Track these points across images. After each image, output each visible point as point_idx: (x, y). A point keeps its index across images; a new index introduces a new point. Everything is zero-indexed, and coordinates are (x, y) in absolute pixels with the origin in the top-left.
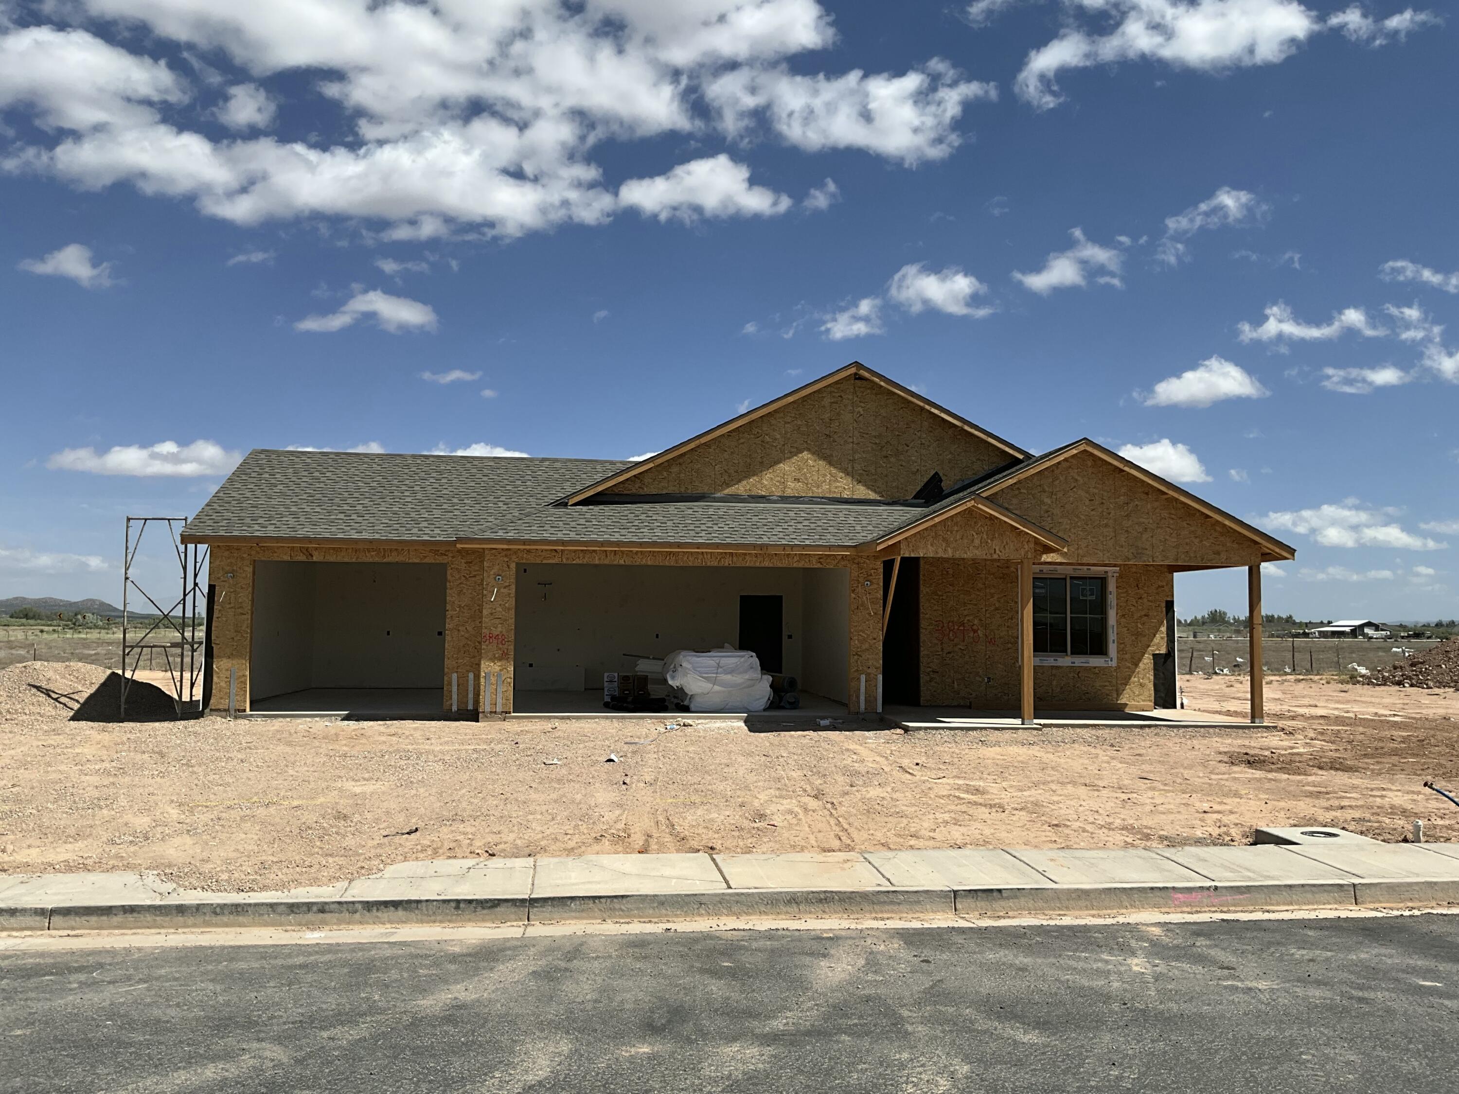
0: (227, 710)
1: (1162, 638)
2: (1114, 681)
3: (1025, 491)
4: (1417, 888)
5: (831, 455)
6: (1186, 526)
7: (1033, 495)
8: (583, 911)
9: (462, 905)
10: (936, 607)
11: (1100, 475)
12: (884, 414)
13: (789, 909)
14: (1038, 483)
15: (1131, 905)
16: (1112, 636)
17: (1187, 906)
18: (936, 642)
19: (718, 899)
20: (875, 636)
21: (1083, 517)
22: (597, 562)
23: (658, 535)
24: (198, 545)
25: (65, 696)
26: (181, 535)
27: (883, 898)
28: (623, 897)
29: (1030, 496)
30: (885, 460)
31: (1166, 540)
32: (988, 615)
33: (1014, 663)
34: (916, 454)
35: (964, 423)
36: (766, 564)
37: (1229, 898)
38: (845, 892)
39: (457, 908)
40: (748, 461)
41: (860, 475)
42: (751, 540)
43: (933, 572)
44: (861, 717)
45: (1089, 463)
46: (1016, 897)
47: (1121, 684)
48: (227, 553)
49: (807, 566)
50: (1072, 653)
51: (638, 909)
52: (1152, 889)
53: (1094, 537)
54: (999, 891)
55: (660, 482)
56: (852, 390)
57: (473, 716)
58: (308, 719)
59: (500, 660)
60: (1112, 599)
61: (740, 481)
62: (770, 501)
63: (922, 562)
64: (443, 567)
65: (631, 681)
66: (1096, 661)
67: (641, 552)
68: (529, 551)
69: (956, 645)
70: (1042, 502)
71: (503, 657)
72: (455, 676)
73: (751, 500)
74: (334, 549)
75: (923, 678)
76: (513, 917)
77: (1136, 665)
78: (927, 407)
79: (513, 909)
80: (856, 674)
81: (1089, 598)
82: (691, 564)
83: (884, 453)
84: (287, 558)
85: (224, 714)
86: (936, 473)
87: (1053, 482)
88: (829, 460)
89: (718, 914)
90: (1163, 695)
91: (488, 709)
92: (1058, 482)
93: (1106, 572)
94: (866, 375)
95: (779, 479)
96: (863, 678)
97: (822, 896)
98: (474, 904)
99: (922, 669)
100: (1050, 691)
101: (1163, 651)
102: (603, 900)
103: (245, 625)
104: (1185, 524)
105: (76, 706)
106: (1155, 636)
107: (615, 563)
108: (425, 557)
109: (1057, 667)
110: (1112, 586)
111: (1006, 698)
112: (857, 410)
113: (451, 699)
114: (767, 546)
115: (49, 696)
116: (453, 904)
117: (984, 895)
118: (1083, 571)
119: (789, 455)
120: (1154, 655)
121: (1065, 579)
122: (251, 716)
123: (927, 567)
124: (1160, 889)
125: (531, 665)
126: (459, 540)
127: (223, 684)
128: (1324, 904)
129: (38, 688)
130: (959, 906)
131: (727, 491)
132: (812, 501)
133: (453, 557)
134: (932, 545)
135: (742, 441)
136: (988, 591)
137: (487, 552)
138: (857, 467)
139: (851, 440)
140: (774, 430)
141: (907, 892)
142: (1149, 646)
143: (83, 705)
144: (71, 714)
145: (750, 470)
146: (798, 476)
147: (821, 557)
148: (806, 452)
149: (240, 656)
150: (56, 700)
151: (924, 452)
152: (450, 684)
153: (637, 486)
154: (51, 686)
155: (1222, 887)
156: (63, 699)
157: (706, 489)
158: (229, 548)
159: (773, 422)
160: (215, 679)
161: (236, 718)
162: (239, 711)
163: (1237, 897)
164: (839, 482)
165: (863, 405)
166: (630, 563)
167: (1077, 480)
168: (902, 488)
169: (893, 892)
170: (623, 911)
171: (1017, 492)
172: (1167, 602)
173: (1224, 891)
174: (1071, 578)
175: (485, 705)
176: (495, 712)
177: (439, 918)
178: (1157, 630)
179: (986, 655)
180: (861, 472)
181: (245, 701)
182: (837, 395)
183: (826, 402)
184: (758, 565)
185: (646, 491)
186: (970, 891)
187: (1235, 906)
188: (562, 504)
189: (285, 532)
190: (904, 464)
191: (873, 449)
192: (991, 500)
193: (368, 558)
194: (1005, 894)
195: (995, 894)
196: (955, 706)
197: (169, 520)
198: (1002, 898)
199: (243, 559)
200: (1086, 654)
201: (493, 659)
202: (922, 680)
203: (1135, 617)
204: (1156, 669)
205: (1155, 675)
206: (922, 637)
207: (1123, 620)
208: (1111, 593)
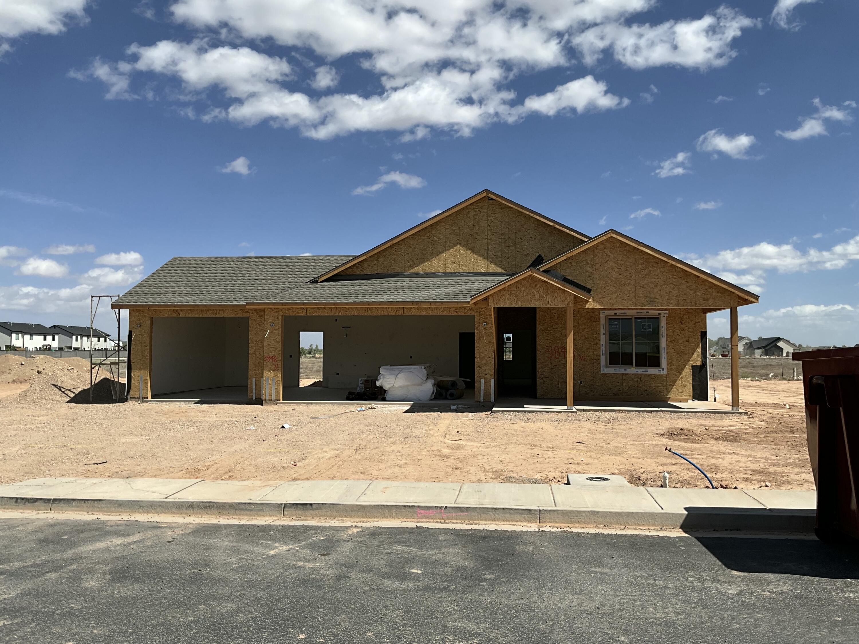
0: (139, 398)
1: (698, 356)
2: (665, 383)
3: (575, 264)
4: (583, 515)
5: (474, 247)
6: (684, 283)
7: (580, 267)
8: (78, 507)
9: (19, 501)
10: (547, 338)
11: (625, 252)
12: (507, 221)
13: (188, 511)
14: (584, 259)
15: (390, 516)
16: (663, 354)
17: (426, 518)
18: (546, 359)
19: (150, 504)
20: (490, 356)
21: (613, 279)
22: (326, 314)
23: (361, 298)
24: (121, 310)
25: (69, 390)
26: (112, 304)
27: (243, 507)
28: (100, 500)
29: (578, 267)
30: (507, 248)
31: (670, 292)
32: (580, 342)
33: (598, 372)
34: (527, 244)
35: (555, 223)
36: (424, 313)
37: (454, 514)
38: (221, 503)
39: (16, 502)
40: (424, 252)
41: (492, 258)
42: (412, 299)
43: (545, 316)
44: (482, 404)
45: (618, 245)
46: (321, 509)
47: (670, 385)
48: (137, 314)
49: (448, 314)
50: (636, 366)
51: (108, 507)
52: (405, 506)
53: (621, 292)
54: (311, 504)
55: (373, 267)
56: (487, 207)
57: (259, 402)
58: (178, 403)
59: (274, 370)
60: (663, 331)
61: (419, 265)
62: (437, 276)
63: (538, 310)
64: (247, 319)
65: (370, 383)
66: (652, 371)
67: (351, 308)
68: (289, 309)
69: (560, 361)
70: (586, 271)
71: (276, 369)
72: (254, 380)
73: (425, 275)
74: (190, 310)
75: (539, 381)
76: (43, 508)
77: (680, 373)
78: (532, 215)
79: (43, 504)
80: (478, 378)
81: (648, 331)
82: (379, 314)
83: (507, 244)
84: (166, 315)
85: (137, 400)
86: (540, 255)
87: (594, 257)
88: (473, 250)
89: (148, 512)
90: (698, 392)
91: (267, 398)
92: (597, 257)
93: (659, 314)
94: (493, 197)
95: (443, 262)
96: (482, 381)
97: (208, 504)
98: (24, 501)
99: (538, 375)
100: (621, 389)
101: (699, 364)
102: (89, 502)
103: (146, 352)
104: (683, 281)
105: (73, 395)
106: (693, 354)
107: (337, 314)
108: (237, 313)
109: (626, 374)
110: (663, 323)
111: (592, 393)
112: (490, 219)
113: (252, 392)
114: (420, 302)
115: (60, 390)
116: (14, 500)
117: (302, 507)
118: (644, 314)
119: (449, 248)
120: (693, 367)
121: (632, 319)
122: (151, 401)
123: (541, 313)
124: (409, 506)
125: (338, 374)
126: (248, 303)
127: (137, 384)
128: (517, 521)
129: (56, 386)
130: (286, 513)
131: (412, 271)
132: (462, 275)
133: (252, 313)
134: (508, 299)
135: (420, 240)
136: (580, 327)
137: (266, 310)
138: (490, 253)
139: (486, 237)
140: (439, 233)
141: (256, 504)
142: (689, 361)
143: (76, 395)
144: (69, 399)
145: (425, 258)
146: (454, 261)
147: (456, 308)
148: (458, 246)
149: (145, 369)
150: (63, 392)
151: (532, 242)
152: (251, 384)
153: (359, 270)
154: (62, 385)
155: (449, 507)
156: (67, 392)
157: (399, 270)
158: (138, 311)
159: (439, 229)
160: (133, 382)
161: (143, 402)
162: (145, 398)
163: (460, 514)
164: (478, 263)
165: (493, 215)
166: (344, 315)
167: (609, 256)
168: (518, 265)
169: (248, 503)
170: (99, 508)
171: (570, 265)
172: (702, 332)
173: (451, 510)
174: (636, 318)
175: (266, 396)
176: (271, 400)
177: (7, 507)
178: (695, 350)
179: (579, 367)
180: (493, 256)
181: (147, 393)
182: (478, 210)
183: (472, 214)
184: (418, 314)
185: (366, 272)
186: (293, 504)
187: (457, 519)
188: (314, 281)
189: (165, 301)
190: (519, 250)
191: (500, 242)
192: (546, 272)
193: (209, 314)
194: (314, 506)
195: (308, 506)
196: (559, 399)
197: (111, 296)
198: (312, 509)
199: (145, 316)
200: (646, 366)
201: (269, 371)
202: (538, 383)
203: (680, 342)
204: (694, 375)
205: (693, 379)
206: (538, 356)
207: (671, 344)
208: (663, 327)
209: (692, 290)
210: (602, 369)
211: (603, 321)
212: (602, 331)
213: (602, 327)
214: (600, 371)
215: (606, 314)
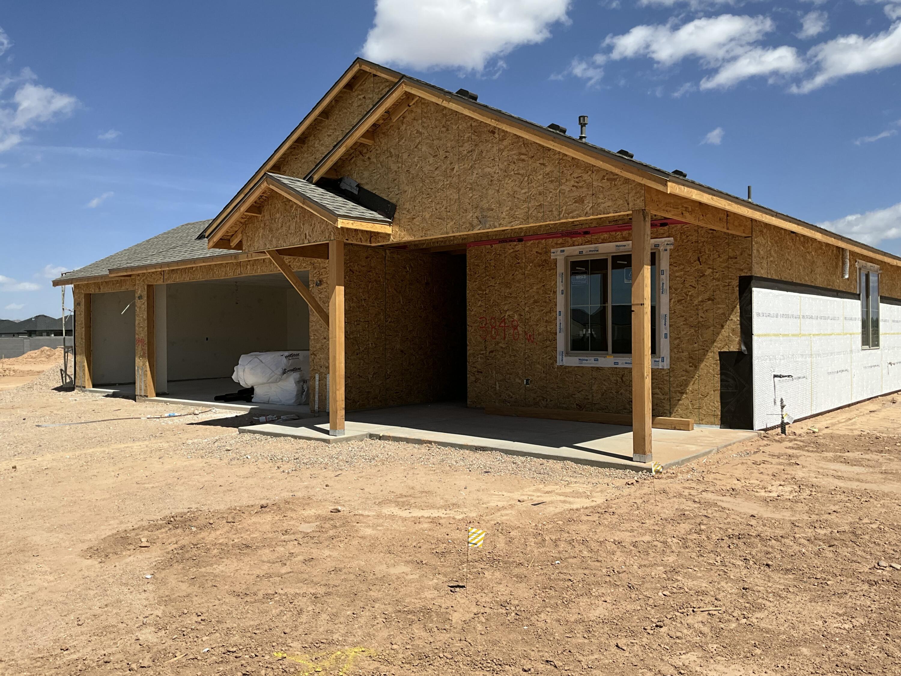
1: (733, 330)
2: (665, 388)
10: (479, 303)
18: (479, 339)
22: (178, 281)
32: (527, 309)
33: (553, 363)
47: (674, 392)
48: (78, 291)
50: (613, 352)
56: (372, 88)
59: (144, 357)
60: (664, 280)
69: (498, 343)
70: (389, 170)
75: (470, 378)
77: (696, 367)
85: (80, 389)
90: (734, 410)
91: (139, 393)
93: (657, 246)
99: (469, 367)
100: (590, 397)
101: (734, 348)
103: (83, 332)
106: (722, 326)
109: (598, 369)
110: (664, 263)
111: (544, 403)
120: (720, 353)
136: (528, 281)
142: (713, 341)
149: (83, 353)
161: (82, 391)
162: (83, 387)
172: (741, 278)
174: (613, 257)
175: (138, 390)
176: (142, 396)
178: (725, 317)
179: (524, 354)
181: (85, 382)
182: (362, 96)
201: (139, 358)
202: (468, 381)
203: (696, 302)
204: (723, 372)
205: (722, 380)
206: (469, 336)
207: (679, 307)
208: (663, 272)
209: (552, 181)
210: (559, 358)
211: (561, 268)
212: (560, 287)
213: (559, 279)
214: (556, 361)
215: (566, 253)
